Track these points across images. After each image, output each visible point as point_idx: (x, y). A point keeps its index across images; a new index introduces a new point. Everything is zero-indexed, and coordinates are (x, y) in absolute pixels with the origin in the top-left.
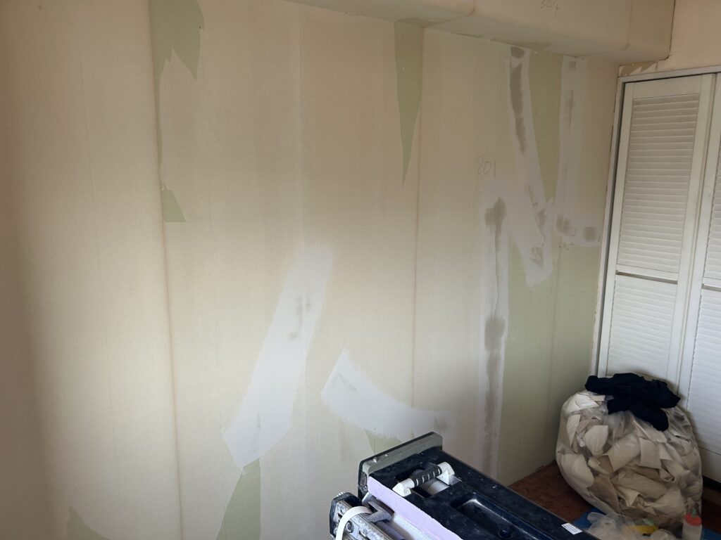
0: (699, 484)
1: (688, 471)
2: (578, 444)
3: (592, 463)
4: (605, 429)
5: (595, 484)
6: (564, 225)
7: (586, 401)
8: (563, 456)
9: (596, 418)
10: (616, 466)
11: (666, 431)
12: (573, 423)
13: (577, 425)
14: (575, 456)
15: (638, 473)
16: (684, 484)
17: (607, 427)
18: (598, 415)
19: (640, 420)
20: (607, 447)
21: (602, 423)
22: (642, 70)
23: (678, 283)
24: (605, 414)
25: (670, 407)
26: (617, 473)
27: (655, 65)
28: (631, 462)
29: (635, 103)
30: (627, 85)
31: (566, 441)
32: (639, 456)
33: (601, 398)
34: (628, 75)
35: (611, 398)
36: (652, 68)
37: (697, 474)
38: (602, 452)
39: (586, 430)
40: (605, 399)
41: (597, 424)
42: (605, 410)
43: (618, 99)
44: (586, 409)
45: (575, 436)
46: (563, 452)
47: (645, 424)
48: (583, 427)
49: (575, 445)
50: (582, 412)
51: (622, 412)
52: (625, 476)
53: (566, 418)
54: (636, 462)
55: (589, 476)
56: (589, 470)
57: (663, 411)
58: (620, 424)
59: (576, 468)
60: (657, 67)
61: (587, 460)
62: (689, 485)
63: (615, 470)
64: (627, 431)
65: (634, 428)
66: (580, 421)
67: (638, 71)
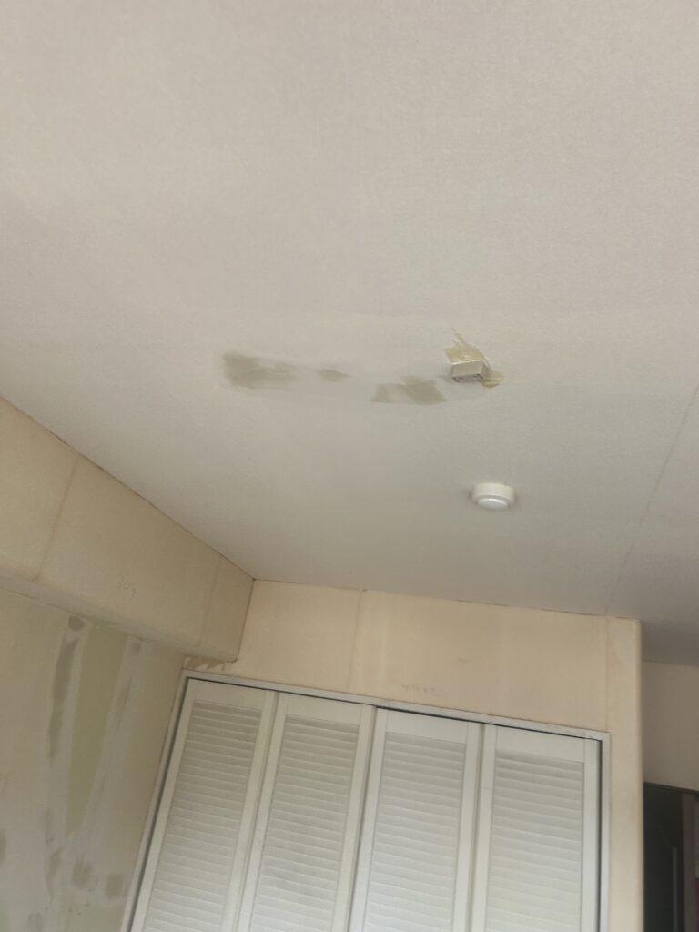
22: (209, 667)
27: (222, 665)
29: (196, 705)
30: (191, 681)
34: (193, 669)
36: (218, 669)
43: (179, 696)
60: (223, 669)
67: (204, 667)
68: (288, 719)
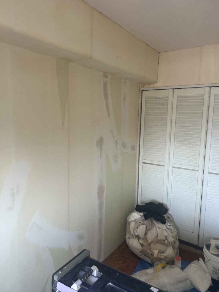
0: (177, 242)
1: (174, 239)
2: (135, 234)
3: (141, 241)
4: (144, 226)
5: (142, 250)
6: (124, 145)
7: (136, 216)
8: (129, 240)
9: (141, 222)
10: (150, 241)
11: (165, 224)
12: (132, 225)
13: (134, 226)
14: (134, 239)
15: (157, 243)
16: (173, 244)
17: (145, 225)
18: (141, 221)
19: (156, 221)
20: (146, 234)
21: (143, 224)
22: (148, 86)
23: (165, 166)
24: (144, 220)
25: (165, 214)
26: (150, 244)
27: (152, 85)
28: (155, 238)
29: (146, 98)
30: (143, 91)
31: (130, 233)
32: (157, 236)
33: (142, 214)
34: (143, 88)
35: (145, 213)
36: (151, 86)
37: (177, 239)
38: (144, 236)
39: (138, 228)
40: (143, 214)
41: (141, 225)
42: (143, 218)
43: (140, 97)
44: (137, 219)
45: (134, 231)
46: (129, 238)
47: (158, 222)
48: (136, 227)
49: (134, 234)
50: (135, 221)
51: (150, 219)
52: (153, 245)
53: (129, 224)
54: (157, 238)
55: (140, 247)
56: (140, 244)
57: (163, 216)
58: (150, 224)
59: (134, 244)
60: (153, 85)
61: (139, 240)
62: (175, 244)
63: (149, 243)
64: (152, 226)
65: (155, 225)
66: (135, 224)
67: (147, 86)
68: (178, 97)
